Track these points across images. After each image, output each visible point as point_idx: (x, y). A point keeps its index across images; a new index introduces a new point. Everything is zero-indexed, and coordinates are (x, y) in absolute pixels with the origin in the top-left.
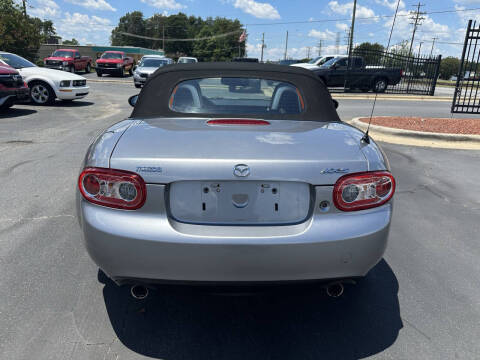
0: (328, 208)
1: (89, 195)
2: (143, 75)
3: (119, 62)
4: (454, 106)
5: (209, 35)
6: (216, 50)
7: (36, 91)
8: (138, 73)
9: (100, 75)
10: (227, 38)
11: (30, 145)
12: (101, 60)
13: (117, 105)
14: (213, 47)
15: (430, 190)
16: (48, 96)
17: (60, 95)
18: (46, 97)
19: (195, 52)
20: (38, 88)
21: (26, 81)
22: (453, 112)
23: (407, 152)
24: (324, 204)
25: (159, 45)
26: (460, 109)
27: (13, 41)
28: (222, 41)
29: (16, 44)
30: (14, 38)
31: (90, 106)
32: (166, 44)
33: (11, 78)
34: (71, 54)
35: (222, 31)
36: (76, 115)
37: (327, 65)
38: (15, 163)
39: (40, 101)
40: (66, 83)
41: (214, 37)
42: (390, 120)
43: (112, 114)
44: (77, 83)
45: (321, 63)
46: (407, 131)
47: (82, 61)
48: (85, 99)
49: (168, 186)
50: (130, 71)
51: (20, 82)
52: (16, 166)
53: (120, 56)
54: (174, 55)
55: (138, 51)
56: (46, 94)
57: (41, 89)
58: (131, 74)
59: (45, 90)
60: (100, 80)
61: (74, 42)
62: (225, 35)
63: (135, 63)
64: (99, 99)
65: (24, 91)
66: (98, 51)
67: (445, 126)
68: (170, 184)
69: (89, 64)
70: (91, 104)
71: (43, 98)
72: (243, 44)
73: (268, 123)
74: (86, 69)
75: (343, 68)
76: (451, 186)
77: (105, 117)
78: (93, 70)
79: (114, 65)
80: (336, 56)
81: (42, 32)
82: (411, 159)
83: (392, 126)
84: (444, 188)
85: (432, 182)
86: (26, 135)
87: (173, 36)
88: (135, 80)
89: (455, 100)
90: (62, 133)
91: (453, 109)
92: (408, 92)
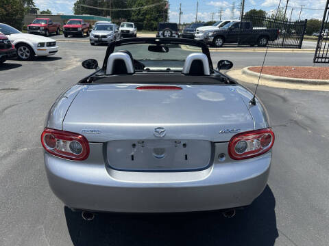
0: (224, 159)
1: (49, 148)
2: (96, 36)
3: (79, 26)
4: (316, 57)
5: (143, 5)
6: (147, 17)
7: (21, 50)
8: (92, 35)
9: (66, 36)
10: (155, 7)
11: (16, 92)
12: (67, 25)
13: (78, 59)
14: (145, 14)
15: (298, 124)
16: (29, 54)
17: (38, 53)
18: (28, 54)
19: (132, 18)
20: (22, 48)
21: (13, 44)
22: (314, 62)
23: (282, 94)
24: (222, 156)
25: (107, 13)
26: (320, 60)
27: (5, 13)
28: (151, 9)
29: (7, 15)
30: (6, 10)
31: (59, 61)
32: (112, 13)
33: (3, 42)
34: (46, 21)
35: (151, 2)
36: (49, 68)
37: (226, 27)
38: (6, 106)
39: (24, 57)
40: (42, 44)
41: (146, 7)
42: (270, 69)
43: (74, 67)
44: (50, 44)
45: (221, 26)
46: (282, 78)
47: (54, 27)
48: (56, 55)
49: (105, 144)
50: (87, 33)
51: (9, 45)
52: (6, 109)
53: (80, 22)
54: (118, 21)
55: (93, 18)
56: (28, 52)
57: (25, 49)
58: (88, 35)
59: (27, 49)
60: (67, 39)
61: (48, 12)
62: (153, 5)
63: (90, 27)
64: (65, 55)
65: (12, 51)
66: (65, 18)
67: (310, 73)
68: (107, 143)
69: (58, 28)
70: (60, 58)
71: (26, 56)
72: (166, 11)
73: (180, 88)
74: (57, 32)
75: (237, 29)
76: (313, 120)
77: (69, 68)
78: (61, 33)
79: (76, 29)
80: (232, 21)
81: (26, 5)
82: (284, 99)
83: (271, 74)
84: (308, 122)
85: (300, 118)
86: (14, 84)
87: (117, 7)
88: (91, 40)
89: (316, 52)
90: (39, 82)
91: (315, 60)
92: (283, 46)
